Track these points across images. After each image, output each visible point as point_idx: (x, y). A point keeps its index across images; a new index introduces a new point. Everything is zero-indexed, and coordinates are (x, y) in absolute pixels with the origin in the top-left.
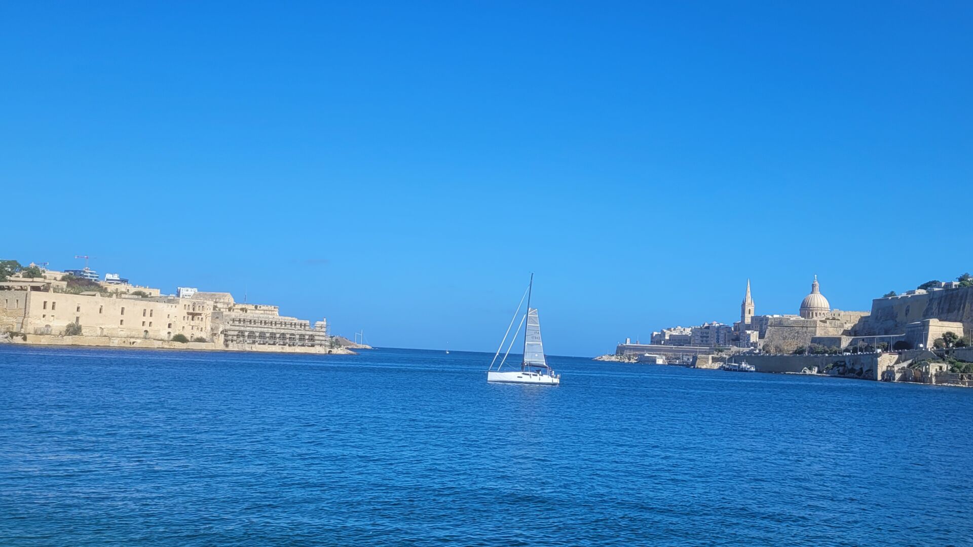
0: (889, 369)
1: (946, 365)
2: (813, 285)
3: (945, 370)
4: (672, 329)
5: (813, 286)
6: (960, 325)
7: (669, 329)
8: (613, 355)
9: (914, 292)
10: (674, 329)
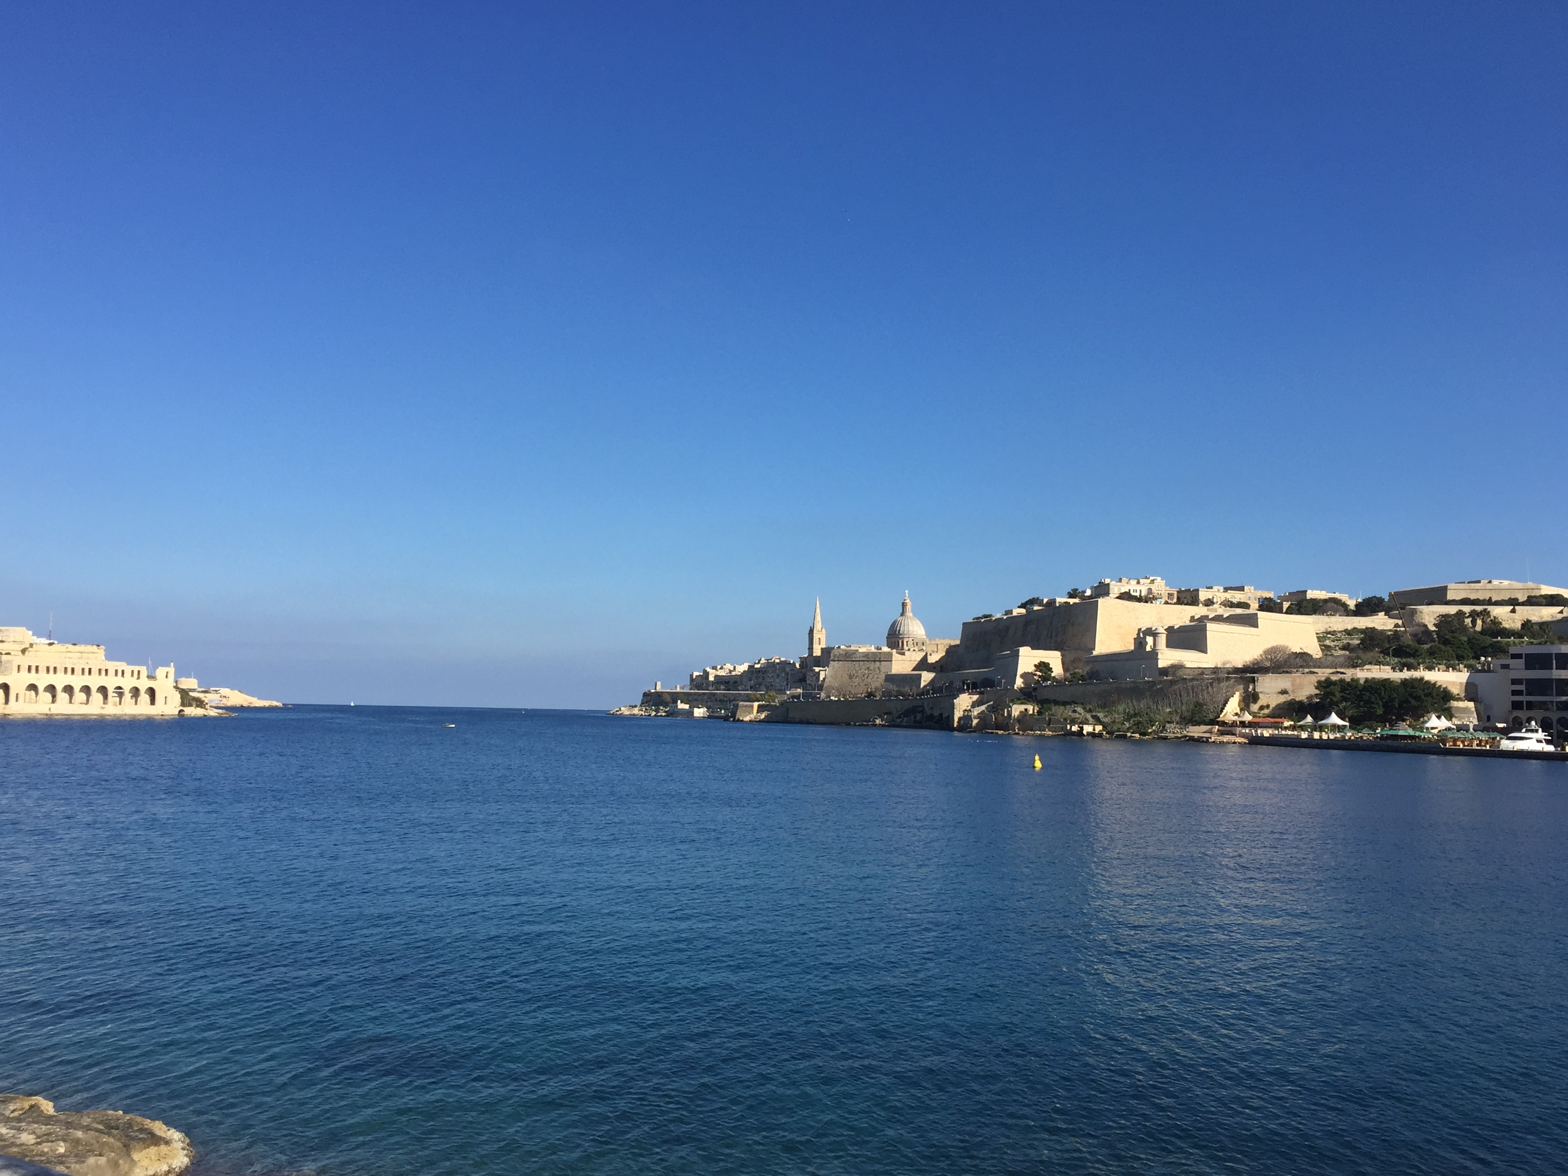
0: (966, 714)
1: (1032, 707)
2: (903, 603)
3: (1031, 712)
4: (719, 667)
5: (904, 605)
6: (1057, 654)
7: (714, 668)
8: (636, 706)
9: (1011, 612)
10: (721, 668)
